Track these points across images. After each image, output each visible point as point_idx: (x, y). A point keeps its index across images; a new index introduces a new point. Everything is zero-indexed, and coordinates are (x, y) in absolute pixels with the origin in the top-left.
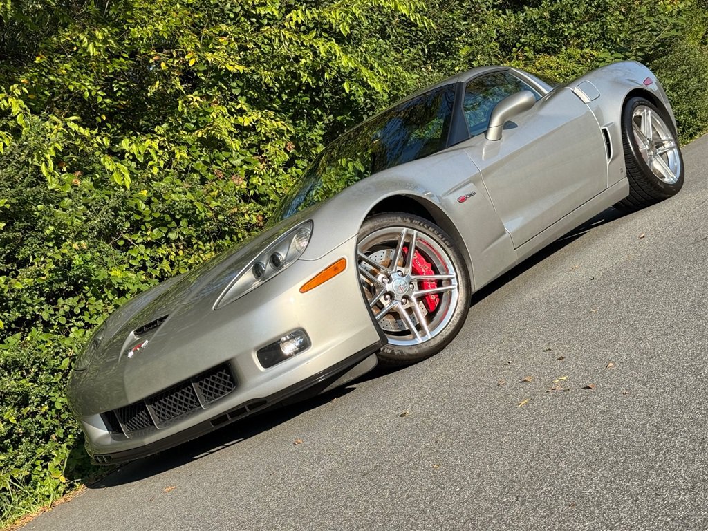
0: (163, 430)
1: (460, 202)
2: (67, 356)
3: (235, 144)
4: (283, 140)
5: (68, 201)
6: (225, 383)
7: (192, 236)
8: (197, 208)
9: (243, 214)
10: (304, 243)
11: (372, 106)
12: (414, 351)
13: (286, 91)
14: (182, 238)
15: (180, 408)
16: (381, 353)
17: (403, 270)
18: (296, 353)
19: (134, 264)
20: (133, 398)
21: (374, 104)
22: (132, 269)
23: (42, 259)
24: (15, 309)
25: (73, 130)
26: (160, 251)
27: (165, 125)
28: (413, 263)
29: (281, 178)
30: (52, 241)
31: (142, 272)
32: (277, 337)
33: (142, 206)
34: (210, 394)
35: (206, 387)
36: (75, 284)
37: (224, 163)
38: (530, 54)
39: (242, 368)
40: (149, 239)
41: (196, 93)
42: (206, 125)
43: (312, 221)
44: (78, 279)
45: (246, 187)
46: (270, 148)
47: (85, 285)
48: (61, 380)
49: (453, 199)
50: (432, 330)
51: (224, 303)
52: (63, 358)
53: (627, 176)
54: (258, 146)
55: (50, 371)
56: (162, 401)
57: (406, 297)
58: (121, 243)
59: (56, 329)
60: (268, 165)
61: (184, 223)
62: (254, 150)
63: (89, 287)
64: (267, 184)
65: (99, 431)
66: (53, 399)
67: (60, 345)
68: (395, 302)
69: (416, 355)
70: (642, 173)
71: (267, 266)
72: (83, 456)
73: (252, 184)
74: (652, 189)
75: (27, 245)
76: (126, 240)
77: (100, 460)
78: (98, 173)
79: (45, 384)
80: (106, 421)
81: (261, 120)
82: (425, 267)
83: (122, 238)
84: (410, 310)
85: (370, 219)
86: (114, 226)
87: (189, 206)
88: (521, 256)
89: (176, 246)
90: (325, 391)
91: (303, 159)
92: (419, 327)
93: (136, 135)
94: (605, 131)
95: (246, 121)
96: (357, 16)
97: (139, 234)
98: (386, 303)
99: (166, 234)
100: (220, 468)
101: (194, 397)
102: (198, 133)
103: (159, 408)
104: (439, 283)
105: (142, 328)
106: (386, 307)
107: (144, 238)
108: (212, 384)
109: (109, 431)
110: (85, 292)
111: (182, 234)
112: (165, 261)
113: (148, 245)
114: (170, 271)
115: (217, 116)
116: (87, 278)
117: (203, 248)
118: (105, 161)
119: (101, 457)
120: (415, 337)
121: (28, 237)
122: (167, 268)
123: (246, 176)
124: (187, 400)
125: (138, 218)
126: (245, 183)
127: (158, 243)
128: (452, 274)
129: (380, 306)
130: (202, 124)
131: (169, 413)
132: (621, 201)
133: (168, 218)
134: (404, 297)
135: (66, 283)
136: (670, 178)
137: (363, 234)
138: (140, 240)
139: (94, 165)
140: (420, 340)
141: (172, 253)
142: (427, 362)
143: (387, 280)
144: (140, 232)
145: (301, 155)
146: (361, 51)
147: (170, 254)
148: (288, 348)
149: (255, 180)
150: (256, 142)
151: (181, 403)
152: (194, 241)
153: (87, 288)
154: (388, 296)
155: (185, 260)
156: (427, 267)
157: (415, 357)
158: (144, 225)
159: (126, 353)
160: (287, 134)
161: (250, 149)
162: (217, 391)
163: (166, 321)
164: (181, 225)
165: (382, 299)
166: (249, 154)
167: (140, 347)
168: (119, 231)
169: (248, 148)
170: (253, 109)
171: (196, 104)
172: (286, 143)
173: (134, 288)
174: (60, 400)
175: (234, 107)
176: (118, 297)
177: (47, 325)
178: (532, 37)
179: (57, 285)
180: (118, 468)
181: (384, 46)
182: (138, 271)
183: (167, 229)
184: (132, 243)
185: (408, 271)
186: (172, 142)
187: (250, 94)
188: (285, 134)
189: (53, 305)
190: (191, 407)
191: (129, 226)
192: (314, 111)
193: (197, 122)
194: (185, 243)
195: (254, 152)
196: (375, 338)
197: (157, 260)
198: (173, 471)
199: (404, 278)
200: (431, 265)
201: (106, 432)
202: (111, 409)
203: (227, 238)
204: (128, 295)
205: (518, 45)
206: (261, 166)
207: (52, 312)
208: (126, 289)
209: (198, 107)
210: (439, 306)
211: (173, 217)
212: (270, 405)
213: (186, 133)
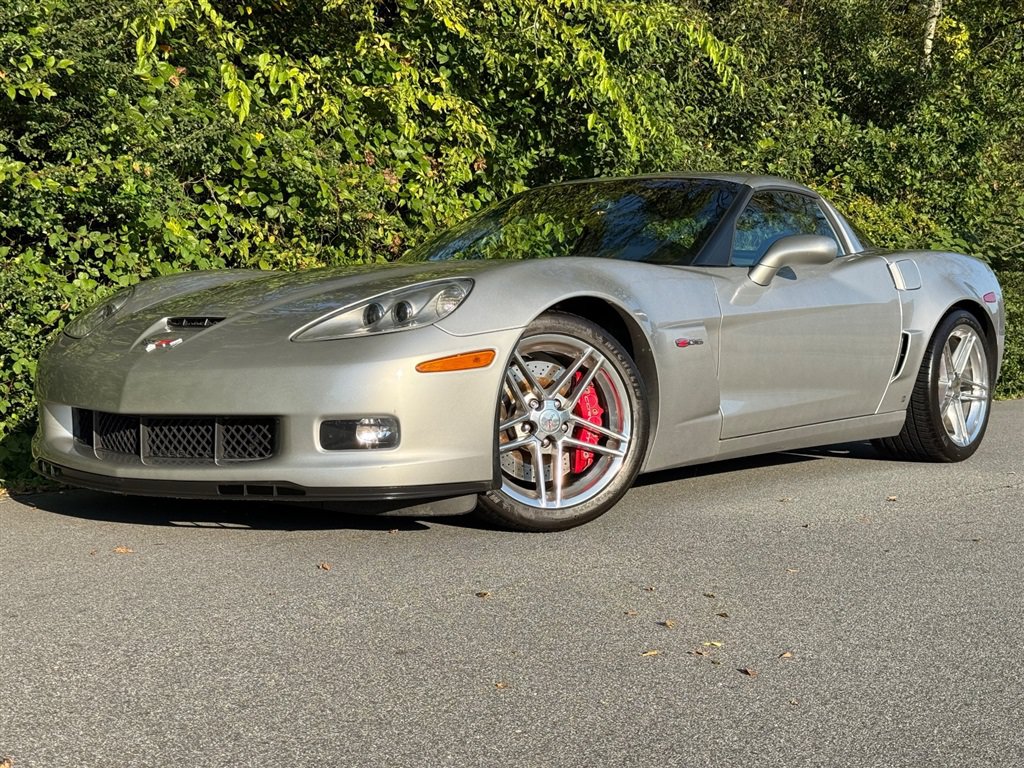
0: (149, 467)
1: (678, 344)
2: (59, 308)
3: (410, 128)
4: (475, 152)
5: (152, 101)
6: (260, 443)
7: (298, 224)
8: (320, 189)
9: (377, 226)
10: (450, 307)
11: (612, 161)
12: (529, 515)
13: (508, 89)
14: (282, 220)
15: (185, 449)
16: (484, 497)
17: (564, 401)
18: (374, 446)
19: (202, 226)
21: (616, 160)
22: (196, 231)
23: (84, 163)
24: (17, 213)
25: (203, 9)
26: (245, 225)
27: (327, 59)
28: (581, 398)
29: (449, 201)
30: (108, 145)
31: (208, 241)
32: (358, 415)
33: (249, 153)
34: (234, 449)
35: (233, 437)
36: (113, 217)
37: (383, 146)
38: (848, 188)
39: (293, 432)
40: (238, 201)
41: (388, 35)
42: (382, 85)
43: (473, 282)
44: (119, 212)
45: (397, 191)
46: (453, 155)
47: (125, 223)
48: (37, 336)
49: (671, 336)
50: (566, 497)
51: (307, 337)
52: (52, 308)
53: (908, 410)
54: (437, 144)
55: (26, 317)
56: (165, 429)
57: (551, 439)
58: (198, 190)
59: (60, 265)
60: (440, 177)
61: (294, 201)
62: (430, 147)
63: (129, 229)
64: (427, 201)
65: (61, 430)
66: (14, 357)
67: (56, 288)
68: (533, 438)
69: (529, 521)
71: (387, 314)
72: (20, 450)
73: (408, 191)
74: (931, 441)
75: (72, 135)
76: (206, 189)
77: (44, 469)
78: (208, 82)
79: (13, 332)
80: (77, 421)
81: (457, 112)
82: (594, 411)
83: (202, 184)
84: (548, 458)
85: (552, 314)
86: (200, 162)
87: (311, 181)
88: (723, 452)
89: (269, 227)
90: (389, 513)
91: (489, 188)
92: (550, 486)
93: (283, 55)
94: (906, 337)
95: (437, 104)
96: (648, 33)
97: (227, 189)
98: (521, 435)
99: (264, 206)
100: (204, 553)
101: (211, 443)
102: (366, 90)
103: (157, 436)
104: (603, 440)
105: (181, 319)
106: (519, 440)
107: (232, 197)
108: (243, 437)
109: (74, 435)
110: (121, 233)
111: (285, 216)
112: (246, 240)
113: (233, 209)
114: (247, 256)
115: (402, 80)
116: (132, 217)
117: (304, 246)
118: (226, 71)
119: (48, 466)
120: (539, 496)
121: (77, 125)
122: (244, 252)
123: (404, 177)
124: (198, 442)
125: (237, 167)
126: (399, 186)
127: (247, 213)
128: (626, 436)
129: (511, 435)
130: (377, 80)
131: (167, 448)
132: (884, 439)
133: (276, 184)
134: (548, 437)
135: (100, 209)
136: (960, 437)
137: (532, 330)
138: (226, 198)
139: (208, 68)
140: (543, 504)
141: (260, 234)
142: (540, 537)
143: (537, 406)
144: (230, 186)
145: (489, 183)
146: (631, 81)
147: (256, 234)
148: (366, 436)
149: (413, 188)
150: (437, 137)
151: (189, 442)
152: (297, 232)
153: (125, 228)
154: (527, 427)
155: (273, 252)
156: (598, 411)
157: (526, 523)
158: (240, 181)
159: (145, 343)
160: (484, 146)
161: (426, 144)
162: (244, 449)
163: (218, 325)
164: (289, 202)
165: (518, 428)
166: (420, 150)
167: (168, 343)
168: (202, 173)
169: (424, 141)
170: (453, 92)
171: (381, 49)
172: (477, 158)
173: (188, 258)
174: (24, 362)
175: (429, 78)
176: (162, 261)
177: (50, 254)
178: (861, 166)
179: (87, 207)
180: (61, 489)
181: (665, 89)
182: (204, 238)
183: (268, 199)
184: (213, 196)
185: (569, 405)
186: (326, 86)
187: (459, 70)
188: (481, 146)
189: (70, 231)
190: (200, 455)
191: (219, 171)
192: (534, 132)
193: (371, 74)
194: (284, 229)
195: (429, 150)
196: (486, 474)
197: (235, 234)
198: (137, 527)
199: (560, 413)
200: (602, 411)
201: (69, 434)
202: (90, 408)
203: (342, 247)
204: (176, 264)
205: (838, 168)
206: (430, 173)
207: (65, 240)
208: (177, 253)
209: (382, 55)
210: (589, 469)
211: (283, 186)
212: (308, 500)
213: (350, 83)
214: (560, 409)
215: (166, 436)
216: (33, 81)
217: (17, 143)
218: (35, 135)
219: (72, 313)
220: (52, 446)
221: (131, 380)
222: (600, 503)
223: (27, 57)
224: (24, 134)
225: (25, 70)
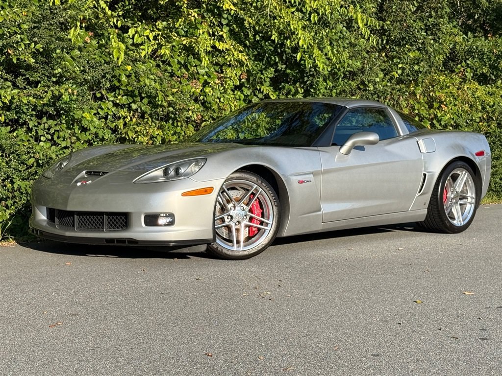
0: (78, 232)
1: (299, 182)
2: (34, 157)
3: (206, 61)
4: (241, 70)
5: (77, 52)
6: (121, 223)
7: (147, 112)
8: (158, 96)
9: (188, 110)
10: (197, 169)
11: (313, 74)
12: (229, 253)
13: (261, 35)
14: (139, 110)
15: (92, 225)
16: (210, 246)
17: (245, 207)
18: (165, 225)
19: (100, 113)
20: (70, 208)
21: (315, 74)
22: (97, 115)
23: (46, 90)
24: (14, 111)
25: (102, 7)
26: (121, 112)
27: (165, 23)
28: (252, 205)
29: (226, 96)
30: (56, 78)
31: (103, 120)
32: (158, 213)
33: (124, 79)
34: (111, 225)
35: (111, 220)
36: (58, 112)
37: (192, 68)
38: (469, 75)
39: (134, 219)
40: (118, 101)
41: (196, 10)
42: (192, 37)
43: (206, 159)
44: (61, 110)
45: (199, 92)
46: (229, 72)
47: (64, 114)
48: (24, 170)
49: (295, 179)
50: (245, 246)
51: (140, 181)
52: (31, 157)
53: (428, 209)
54: (221, 67)
55: (19, 162)
56: (85, 217)
57: (239, 222)
58: (98, 95)
59: (33, 135)
60: (222, 84)
61: (145, 101)
62: (217, 68)
63: (66, 118)
64: (214, 97)
65: (42, 216)
66: (14, 180)
67: (33, 148)
68: (231, 222)
69: (229, 255)
70: (438, 211)
71: (172, 172)
72: (16, 223)
73: (205, 92)
74: (441, 223)
75: (39, 73)
76: (103, 95)
77: (35, 232)
78: (104, 40)
79: (13, 168)
80: (48, 213)
81: (231, 50)
82: (258, 211)
83: (101, 93)
84: (237, 230)
85: (239, 172)
86: (99, 83)
87: (153, 92)
88: (324, 228)
89: (133, 114)
90: (172, 251)
91: (249, 88)
92: (238, 242)
93: (142, 22)
94: (425, 175)
95: (221, 46)
96: (327, 13)
97: (112, 94)
98: (227, 221)
99: (131, 103)
100: (99, 265)
101: (102, 223)
102: (184, 40)
103: (81, 220)
104: (262, 223)
105: (91, 172)
106: (226, 222)
107: (115, 99)
108: (115, 220)
109: (47, 218)
110: (62, 119)
111: (141, 109)
112: (121, 120)
113: (115, 105)
114: (122, 129)
115: (203, 33)
116: (67, 112)
117: (150, 123)
118: (113, 38)
119: (37, 231)
120: (233, 245)
121: (42, 68)
122: (121, 126)
123: (203, 84)
124: (98, 222)
125: (117, 84)
126: (201, 88)
127: (123, 106)
128: (270, 222)
129: (223, 220)
130: (190, 34)
131: (85, 224)
132: (420, 222)
133: (137, 93)
134: (238, 222)
135: (52, 108)
136: (458, 222)
137: (230, 179)
138: (112, 99)
139: (104, 31)
140: (235, 248)
141: (129, 117)
142: (233, 262)
143: (233, 209)
144: (114, 93)
145: (248, 86)
146: (322, 34)
147: (127, 117)
148: (161, 221)
149: (207, 90)
150: (221, 63)
151: (94, 222)
152: (146, 116)
153: (64, 117)
154: (229, 217)
155: (135, 126)
156: (260, 211)
157: (228, 256)
158: (119, 90)
159: (77, 182)
160: (246, 67)
161: (215, 66)
162: (115, 225)
163: (106, 175)
164: (143, 101)
165: (226, 217)
166: (212, 69)
167: (86, 183)
168: (101, 88)
169: (214, 65)
170: (230, 39)
171: (193, 18)
172: (242, 73)
173: (93, 130)
174: (19, 183)
175: (217, 32)
176: (81, 132)
177: (29, 130)
178: (476, 63)
179: (46, 108)
180: (39, 241)
181: (345, 33)
182: (101, 119)
183: (132, 100)
184: (106, 98)
185: (247, 208)
186: (164, 37)
187: (233, 27)
188: (244, 67)
189: (38, 119)
190: (98, 227)
191: (109, 86)
192: (274, 57)
193: (187, 31)
194: (140, 115)
195: (217, 69)
196: (210, 236)
197: (116, 117)
198: (73, 256)
199: (243, 212)
200: (262, 211)
201: (45, 218)
202: (53, 208)
203: (171, 121)
204: (87, 133)
205: (464, 64)
206: (217, 81)
207: (36, 124)
208: (88, 128)
209: (193, 20)
210: (256, 235)
211: (140, 94)
212: (139, 245)
213: (176, 36)
214: (244, 210)
215: (85, 220)
216: (24, 55)
217: (16, 81)
218: (24, 77)
219: (41, 160)
220: (38, 223)
221: (71, 196)
222: (259, 249)
223: (22, 43)
224: (19, 77)
225: (20, 49)
